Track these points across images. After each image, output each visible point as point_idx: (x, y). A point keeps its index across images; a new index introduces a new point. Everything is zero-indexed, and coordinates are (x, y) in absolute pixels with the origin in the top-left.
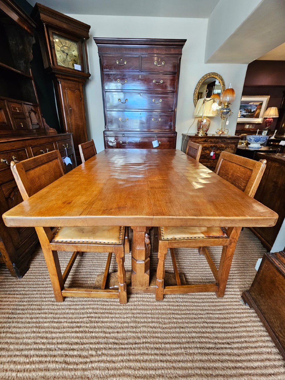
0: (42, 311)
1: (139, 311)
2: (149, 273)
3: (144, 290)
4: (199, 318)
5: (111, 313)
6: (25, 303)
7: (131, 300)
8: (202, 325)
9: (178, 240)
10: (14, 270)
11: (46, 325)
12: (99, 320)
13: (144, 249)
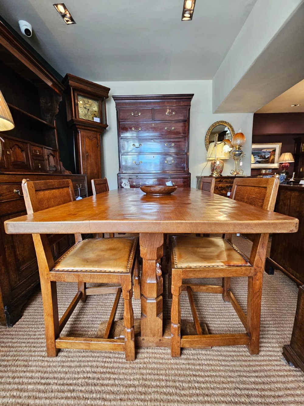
0: (29, 369)
1: (150, 371)
2: (162, 317)
3: (156, 343)
4: (229, 382)
5: (114, 373)
6: (9, 358)
7: (140, 355)
8: (233, 392)
9: (194, 268)
10: (4, 316)
11: (30, 387)
12: (98, 382)
13: (155, 282)
